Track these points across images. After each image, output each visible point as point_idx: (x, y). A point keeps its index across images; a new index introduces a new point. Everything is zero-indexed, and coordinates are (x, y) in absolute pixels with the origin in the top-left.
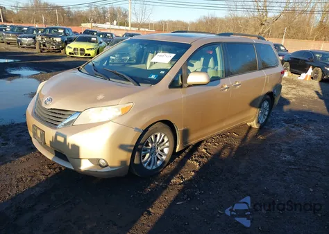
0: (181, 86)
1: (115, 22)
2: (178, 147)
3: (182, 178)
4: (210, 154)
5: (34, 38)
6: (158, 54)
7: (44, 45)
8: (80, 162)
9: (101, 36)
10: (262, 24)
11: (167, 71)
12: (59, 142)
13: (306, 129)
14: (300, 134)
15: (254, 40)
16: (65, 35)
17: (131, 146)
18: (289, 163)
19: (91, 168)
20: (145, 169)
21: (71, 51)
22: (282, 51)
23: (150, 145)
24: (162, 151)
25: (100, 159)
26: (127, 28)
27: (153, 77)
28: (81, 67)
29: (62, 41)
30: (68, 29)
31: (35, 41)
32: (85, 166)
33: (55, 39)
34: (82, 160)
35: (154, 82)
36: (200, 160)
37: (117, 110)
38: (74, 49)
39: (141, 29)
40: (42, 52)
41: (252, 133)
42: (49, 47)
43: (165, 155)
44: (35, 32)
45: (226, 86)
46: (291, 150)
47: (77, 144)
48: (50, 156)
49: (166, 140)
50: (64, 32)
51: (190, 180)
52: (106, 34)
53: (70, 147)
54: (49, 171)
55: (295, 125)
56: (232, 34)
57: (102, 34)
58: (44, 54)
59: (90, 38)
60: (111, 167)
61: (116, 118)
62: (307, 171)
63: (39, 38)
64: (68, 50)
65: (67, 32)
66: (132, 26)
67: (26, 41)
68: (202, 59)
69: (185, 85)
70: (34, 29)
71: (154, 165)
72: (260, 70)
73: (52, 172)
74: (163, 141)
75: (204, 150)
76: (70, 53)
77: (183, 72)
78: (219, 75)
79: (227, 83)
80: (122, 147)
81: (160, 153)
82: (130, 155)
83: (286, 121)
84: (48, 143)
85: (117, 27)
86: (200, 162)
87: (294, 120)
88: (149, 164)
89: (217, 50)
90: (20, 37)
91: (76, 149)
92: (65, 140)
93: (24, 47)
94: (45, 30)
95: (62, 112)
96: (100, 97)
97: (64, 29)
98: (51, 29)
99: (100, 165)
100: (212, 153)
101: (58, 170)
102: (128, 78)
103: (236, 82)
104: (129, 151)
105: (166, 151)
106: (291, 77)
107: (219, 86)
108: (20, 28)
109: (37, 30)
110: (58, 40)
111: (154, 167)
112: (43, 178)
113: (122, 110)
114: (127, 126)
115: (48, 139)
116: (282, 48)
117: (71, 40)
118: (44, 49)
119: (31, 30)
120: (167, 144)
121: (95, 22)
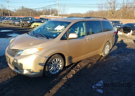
0: (66, 39)
1: (53, 14)
2: (66, 64)
3: (67, 77)
4: (81, 67)
5: (20, 22)
6: (58, 26)
7: (23, 24)
8: (23, 71)
9: (46, 20)
10: (113, 13)
11: (60, 33)
12: (15, 62)
13: (126, 56)
14: (123, 58)
15: (101, 20)
16: (32, 20)
17: (43, 64)
18: (115, 71)
19: (27, 73)
20: (51, 73)
21: (33, 26)
22: (120, 24)
23: (53, 63)
24: (59, 66)
25: (30, 70)
26: (57, 17)
27: (54, 35)
28: (29, 32)
29: (30, 23)
30: (33, 18)
31: (20, 23)
32: (25, 72)
33: (27, 22)
34: (24, 70)
35: (54, 38)
36: (76, 70)
37: (37, 49)
38: (35, 26)
39: (63, 17)
40: (22, 27)
41: (102, 58)
42: (25, 25)
43: (60, 68)
44: (20, 20)
45: (87, 39)
46: (117, 65)
47: (22, 63)
48: (13, 68)
49: (60, 61)
50: (31, 19)
51: (70, 79)
52: (48, 19)
53: (19, 64)
54: (13, 74)
55: (121, 55)
56: (91, 17)
57: (47, 19)
58: (23, 28)
59: (41, 21)
60: (35, 73)
61: (36, 52)
62: (122, 74)
63: (21, 22)
64: (32, 26)
65: (32, 19)
66: (59, 16)
67: (17, 23)
68: (78, 28)
69: (68, 39)
70: (20, 18)
71: (55, 72)
72: (104, 32)
73: (14, 75)
74: (59, 62)
75: (79, 66)
76: (33, 27)
77: (67, 33)
78: (84, 34)
79: (87, 37)
80: (40, 64)
81: (58, 67)
82: (43, 67)
83: (117, 53)
84: (11, 63)
85: (54, 16)
86: (76, 71)
87: (121, 53)
88: (53, 72)
89: (84, 24)
90: (14, 22)
91: (21, 65)
92: (17, 62)
93: (16, 25)
94: (24, 18)
95: (16, 51)
96: (31, 44)
97: (31, 18)
98: (26, 18)
99: (31, 72)
100: (82, 67)
101: (16, 74)
102: (44, 36)
103: (92, 37)
104: (43, 65)
105: (61, 66)
106: (124, 35)
107: (84, 39)
108: (15, 18)
109: (21, 18)
110: (29, 22)
111: (55, 73)
112: (10, 77)
113: (39, 49)
114: (41, 56)
115: (11, 61)
116: (120, 23)
117: (34, 22)
118: (23, 26)
119: (19, 19)
120: (61, 63)
121: (45, 15)
